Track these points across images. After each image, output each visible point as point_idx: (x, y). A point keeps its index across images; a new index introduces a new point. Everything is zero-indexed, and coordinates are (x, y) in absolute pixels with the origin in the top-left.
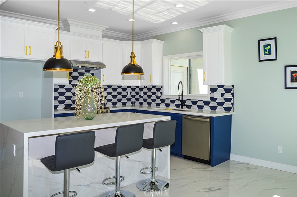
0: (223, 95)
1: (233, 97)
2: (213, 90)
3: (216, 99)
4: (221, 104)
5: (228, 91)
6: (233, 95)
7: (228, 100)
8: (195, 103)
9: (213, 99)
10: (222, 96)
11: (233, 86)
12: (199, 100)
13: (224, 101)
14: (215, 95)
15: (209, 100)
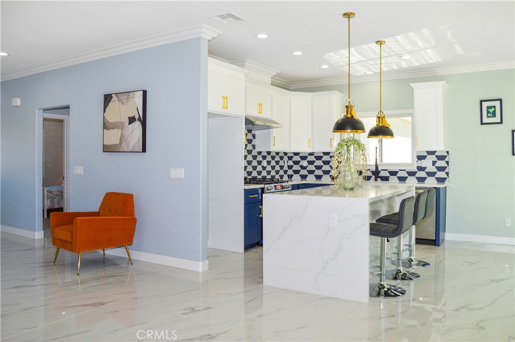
0: (434, 163)
1: (448, 165)
2: (420, 158)
3: (426, 168)
4: (431, 174)
5: (441, 158)
6: (447, 162)
7: (441, 169)
8: (393, 173)
9: (421, 169)
10: (433, 165)
11: (447, 152)
12: (400, 170)
13: (435, 170)
14: (423, 163)
15: (415, 169)
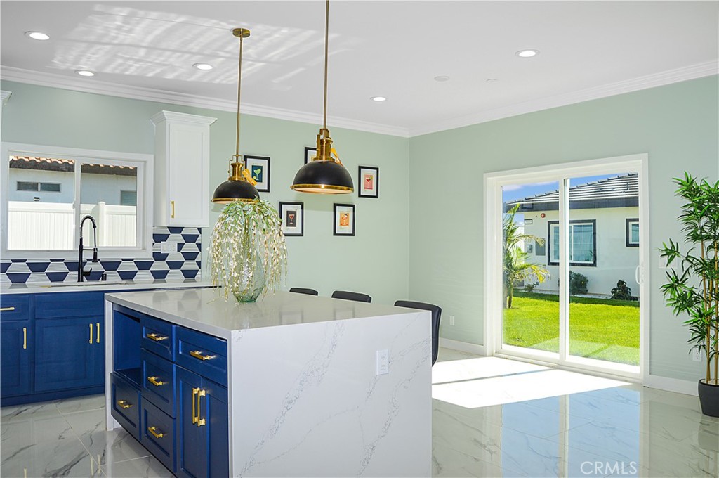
0: (180, 246)
1: (200, 251)
2: (159, 238)
3: (167, 255)
4: (175, 265)
5: (191, 238)
6: (199, 246)
7: (190, 256)
9: (159, 256)
10: (179, 250)
11: (200, 230)
12: (123, 260)
13: (181, 258)
14: (163, 247)
15: (150, 258)
